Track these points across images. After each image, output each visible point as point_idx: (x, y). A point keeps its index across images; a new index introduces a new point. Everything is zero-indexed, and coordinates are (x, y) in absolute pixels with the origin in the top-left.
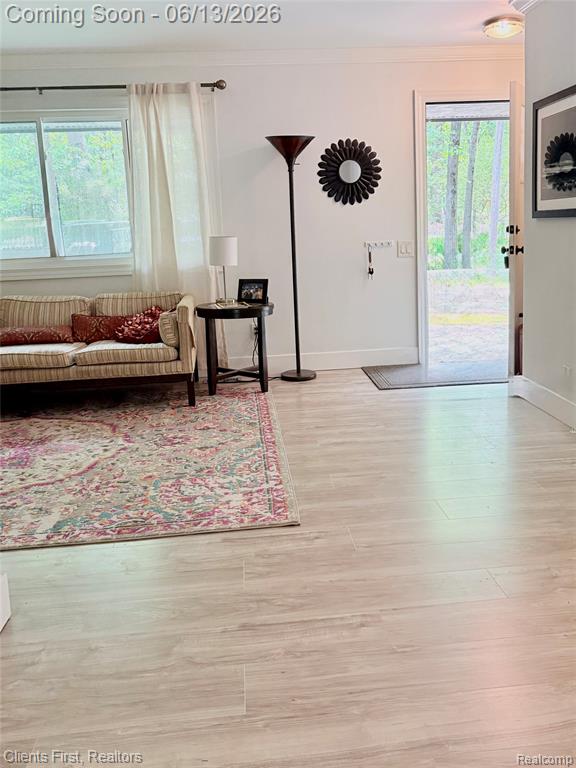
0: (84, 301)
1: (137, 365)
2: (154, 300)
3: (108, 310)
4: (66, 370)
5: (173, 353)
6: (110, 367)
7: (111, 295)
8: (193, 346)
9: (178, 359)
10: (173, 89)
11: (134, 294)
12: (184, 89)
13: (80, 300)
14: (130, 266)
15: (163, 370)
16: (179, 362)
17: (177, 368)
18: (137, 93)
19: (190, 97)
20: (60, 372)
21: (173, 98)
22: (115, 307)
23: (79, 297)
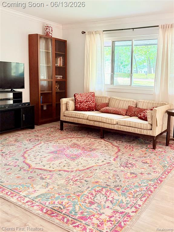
0: (133, 102)
1: (137, 129)
2: (156, 105)
3: (140, 106)
4: (114, 125)
5: (149, 127)
6: (127, 127)
7: (143, 101)
8: (157, 125)
9: (151, 129)
11: (151, 102)
14: (153, 91)
15: (145, 132)
16: (151, 131)
17: (150, 133)
18: (161, 28)
20: (112, 125)
22: (143, 105)
23: (133, 100)
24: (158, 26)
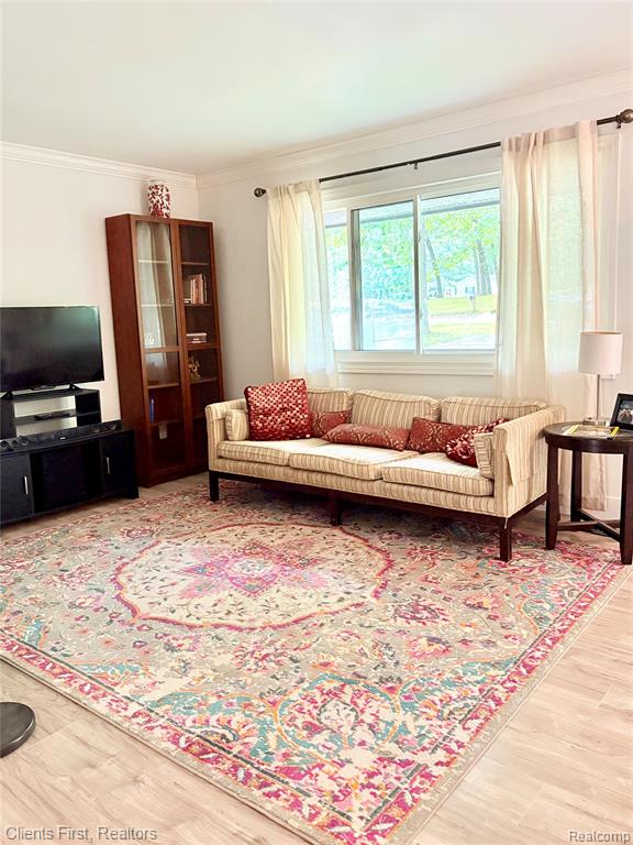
0: (428, 403)
1: (443, 493)
2: (505, 411)
3: (452, 418)
4: (371, 484)
5: (484, 487)
6: (413, 489)
7: (460, 399)
8: (510, 482)
9: (492, 495)
10: (557, 135)
11: (486, 401)
12: (572, 133)
13: (425, 402)
14: (492, 365)
15: (470, 506)
16: (491, 499)
17: (487, 507)
18: (510, 149)
19: (578, 142)
20: (365, 484)
21: (555, 146)
22: (460, 415)
23: (425, 398)
24: (498, 144)
